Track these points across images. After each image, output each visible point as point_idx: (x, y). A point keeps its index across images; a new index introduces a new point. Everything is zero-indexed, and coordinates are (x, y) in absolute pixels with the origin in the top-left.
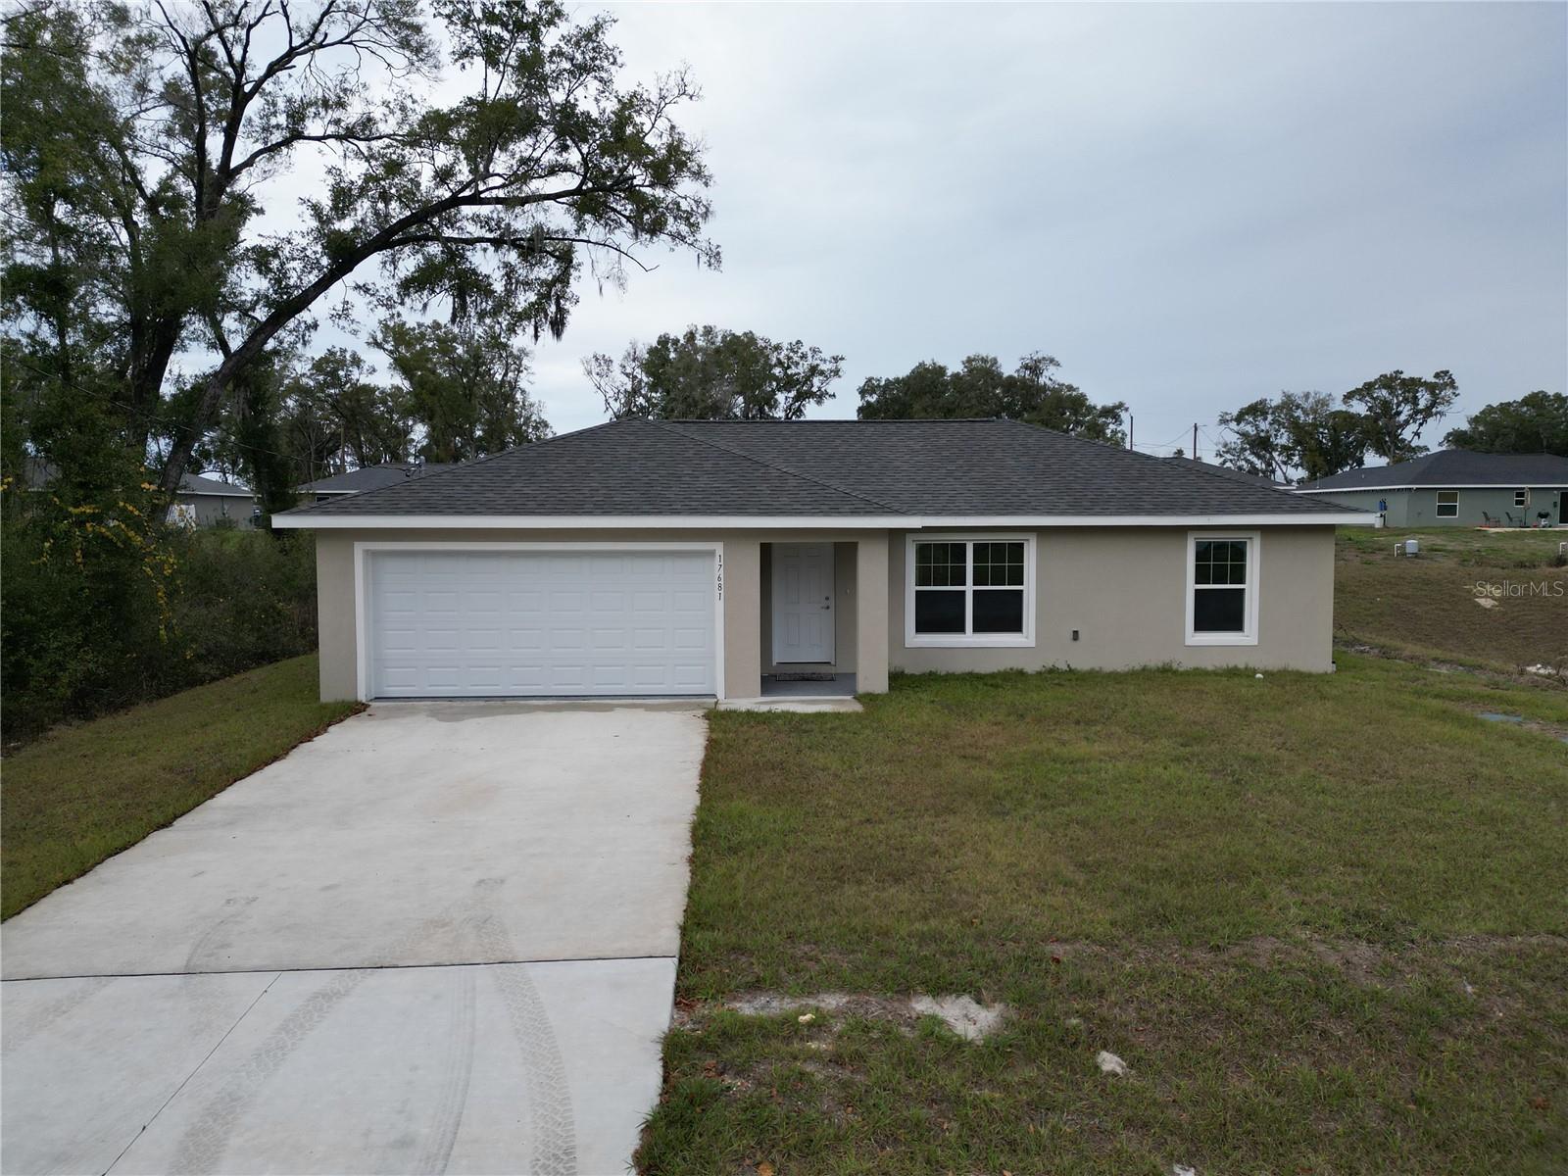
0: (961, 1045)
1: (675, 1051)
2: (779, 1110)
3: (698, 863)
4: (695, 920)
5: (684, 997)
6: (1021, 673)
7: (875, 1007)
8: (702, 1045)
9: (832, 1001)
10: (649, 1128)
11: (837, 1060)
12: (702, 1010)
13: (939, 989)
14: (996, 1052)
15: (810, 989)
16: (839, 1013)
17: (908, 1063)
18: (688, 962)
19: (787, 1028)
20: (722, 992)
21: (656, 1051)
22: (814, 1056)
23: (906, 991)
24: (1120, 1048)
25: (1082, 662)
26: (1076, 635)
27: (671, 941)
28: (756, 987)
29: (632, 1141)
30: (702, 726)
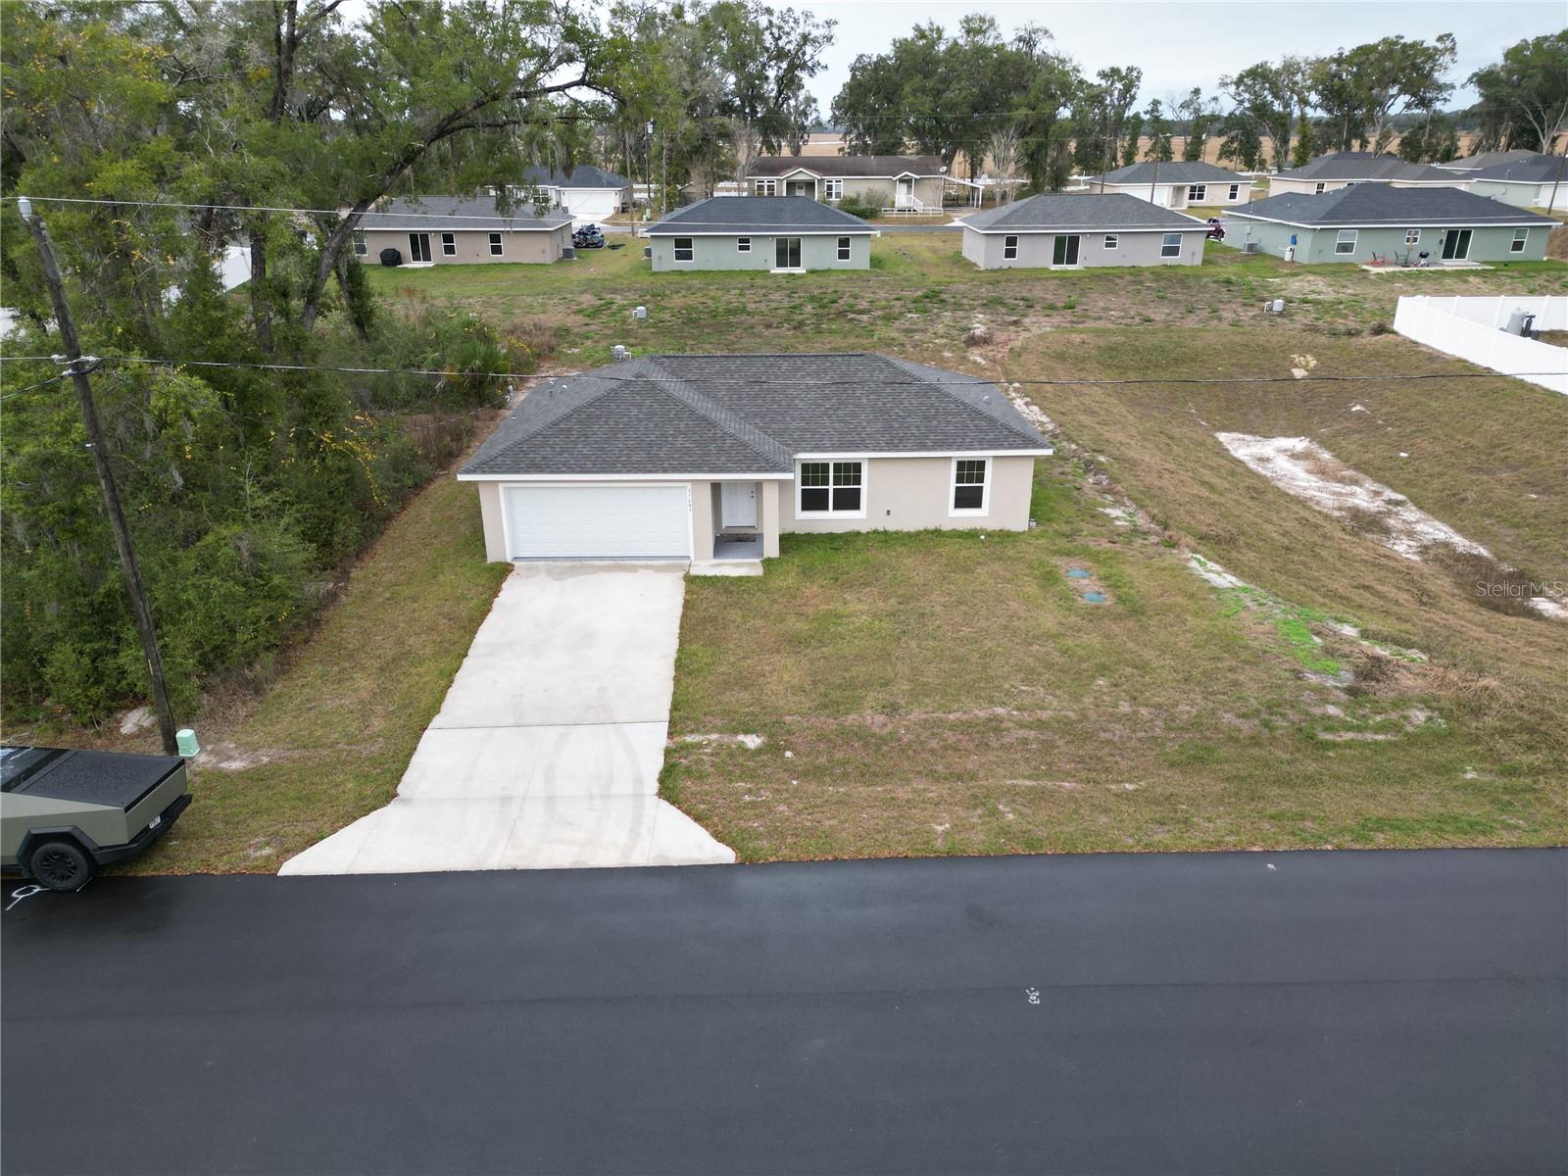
0: (747, 750)
1: (668, 752)
2: (694, 767)
3: (677, 680)
4: (675, 707)
5: (671, 735)
6: (858, 534)
7: (726, 739)
8: (675, 751)
9: (714, 736)
10: (661, 773)
11: (712, 755)
12: (676, 739)
13: (746, 732)
14: (759, 751)
15: (707, 732)
16: (715, 740)
17: (731, 755)
18: (672, 723)
19: (699, 746)
20: (682, 733)
21: (663, 752)
22: (706, 754)
23: (736, 732)
24: (793, 750)
25: (892, 527)
26: (888, 512)
27: (666, 716)
28: (692, 732)
29: (657, 776)
30: (681, 586)
